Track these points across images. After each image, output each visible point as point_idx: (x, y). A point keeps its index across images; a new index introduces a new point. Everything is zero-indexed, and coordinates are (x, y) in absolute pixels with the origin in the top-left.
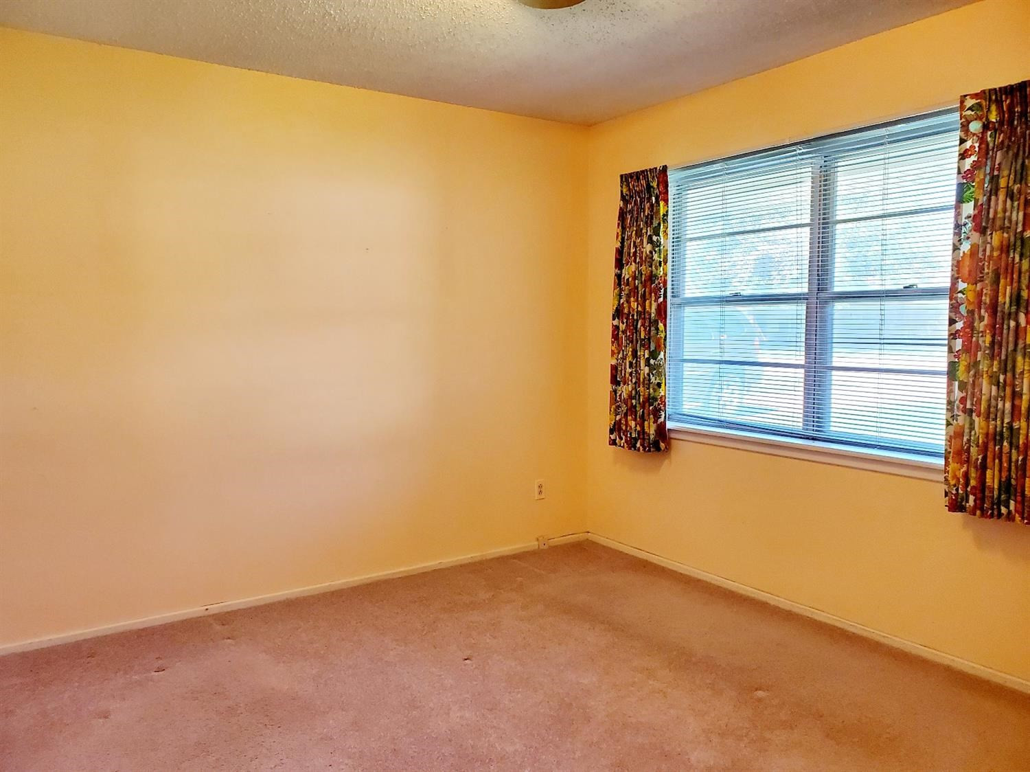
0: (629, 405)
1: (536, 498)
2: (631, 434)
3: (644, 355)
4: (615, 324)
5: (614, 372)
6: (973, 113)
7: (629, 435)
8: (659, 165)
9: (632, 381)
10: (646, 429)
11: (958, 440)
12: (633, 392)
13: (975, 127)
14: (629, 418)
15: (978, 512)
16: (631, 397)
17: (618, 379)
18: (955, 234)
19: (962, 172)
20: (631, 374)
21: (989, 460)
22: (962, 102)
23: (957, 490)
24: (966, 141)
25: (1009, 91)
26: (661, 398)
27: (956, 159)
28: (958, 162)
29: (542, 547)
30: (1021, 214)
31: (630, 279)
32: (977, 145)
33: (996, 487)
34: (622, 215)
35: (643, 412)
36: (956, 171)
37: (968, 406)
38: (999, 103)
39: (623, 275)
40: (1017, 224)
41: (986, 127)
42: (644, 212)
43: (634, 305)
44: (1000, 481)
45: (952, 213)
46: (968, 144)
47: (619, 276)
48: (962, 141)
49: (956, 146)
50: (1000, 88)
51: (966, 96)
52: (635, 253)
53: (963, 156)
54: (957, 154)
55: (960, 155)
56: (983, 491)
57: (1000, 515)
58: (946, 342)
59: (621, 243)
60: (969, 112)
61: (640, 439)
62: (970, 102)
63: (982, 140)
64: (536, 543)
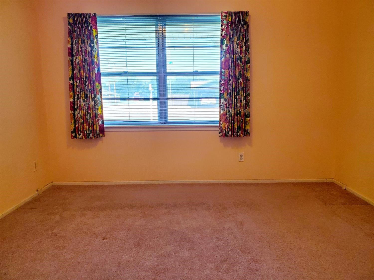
0: (85, 119)
1: (35, 171)
2: (86, 132)
3: (91, 96)
4: (71, 83)
5: (72, 105)
6: (225, 18)
7: (85, 132)
8: (92, 13)
9: (85, 108)
10: (95, 128)
11: (225, 116)
12: (87, 113)
13: (225, 22)
14: (85, 125)
15: (232, 136)
16: (85, 115)
17: (76, 108)
18: (221, 54)
19: (222, 35)
20: (85, 105)
21: (235, 121)
22: (221, 14)
23: (225, 131)
24: (223, 26)
25: (235, 13)
26: (99, 115)
27: (220, 31)
28: (221, 32)
29: (40, 193)
30: (240, 50)
31: (80, 62)
32: (226, 28)
33: (237, 128)
34: (70, 33)
35: (93, 121)
36: (220, 35)
37: (228, 106)
38: (232, 16)
39: (74, 60)
40: (239, 53)
41: (228, 23)
42: (85, 32)
43: (84, 74)
44: (238, 126)
45: (219, 48)
46: (224, 27)
47: (72, 61)
48: (222, 26)
49: (220, 27)
50: (233, 12)
51: (222, 12)
52: (81, 51)
53: (222, 30)
54: (220, 30)
55: (221, 30)
56: (234, 130)
57: (238, 135)
58: (219, 88)
59: (71, 45)
60: (224, 17)
61: (92, 133)
62: (224, 14)
63: (228, 27)
64: (37, 192)
